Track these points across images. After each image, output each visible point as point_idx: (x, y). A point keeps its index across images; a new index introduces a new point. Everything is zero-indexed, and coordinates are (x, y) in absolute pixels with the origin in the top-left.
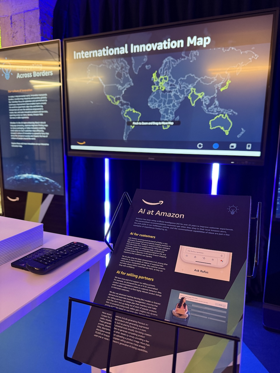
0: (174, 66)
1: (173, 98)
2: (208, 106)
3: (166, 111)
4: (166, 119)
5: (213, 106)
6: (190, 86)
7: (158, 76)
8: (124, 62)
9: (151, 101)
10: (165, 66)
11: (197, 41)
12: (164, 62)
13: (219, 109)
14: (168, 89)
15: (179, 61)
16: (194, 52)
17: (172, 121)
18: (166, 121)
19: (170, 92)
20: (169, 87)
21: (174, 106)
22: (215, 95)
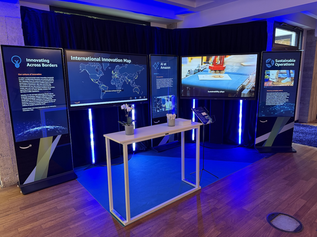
0: (120, 69)
1: (120, 81)
2: (132, 84)
3: (118, 86)
4: (118, 89)
5: (133, 84)
6: (126, 77)
7: (114, 72)
8: (99, 65)
9: (112, 82)
10: (116, 68)
11: (127, 61)
12: (116, 67)
13: (135, 85)
14: (118, 78)
15: (121, 67)
16: (126, 65)
17: (120, 90)
18: (118, 90)
19: (119, 78)
20: (119, 77)
21: (121, 84)
22: (134, 80)
